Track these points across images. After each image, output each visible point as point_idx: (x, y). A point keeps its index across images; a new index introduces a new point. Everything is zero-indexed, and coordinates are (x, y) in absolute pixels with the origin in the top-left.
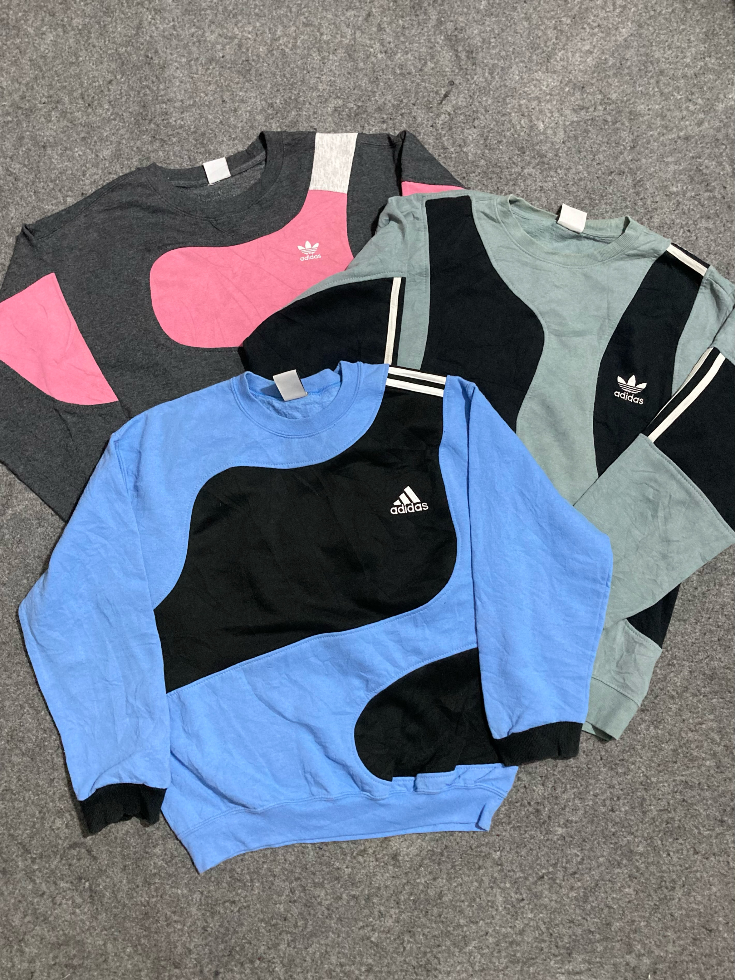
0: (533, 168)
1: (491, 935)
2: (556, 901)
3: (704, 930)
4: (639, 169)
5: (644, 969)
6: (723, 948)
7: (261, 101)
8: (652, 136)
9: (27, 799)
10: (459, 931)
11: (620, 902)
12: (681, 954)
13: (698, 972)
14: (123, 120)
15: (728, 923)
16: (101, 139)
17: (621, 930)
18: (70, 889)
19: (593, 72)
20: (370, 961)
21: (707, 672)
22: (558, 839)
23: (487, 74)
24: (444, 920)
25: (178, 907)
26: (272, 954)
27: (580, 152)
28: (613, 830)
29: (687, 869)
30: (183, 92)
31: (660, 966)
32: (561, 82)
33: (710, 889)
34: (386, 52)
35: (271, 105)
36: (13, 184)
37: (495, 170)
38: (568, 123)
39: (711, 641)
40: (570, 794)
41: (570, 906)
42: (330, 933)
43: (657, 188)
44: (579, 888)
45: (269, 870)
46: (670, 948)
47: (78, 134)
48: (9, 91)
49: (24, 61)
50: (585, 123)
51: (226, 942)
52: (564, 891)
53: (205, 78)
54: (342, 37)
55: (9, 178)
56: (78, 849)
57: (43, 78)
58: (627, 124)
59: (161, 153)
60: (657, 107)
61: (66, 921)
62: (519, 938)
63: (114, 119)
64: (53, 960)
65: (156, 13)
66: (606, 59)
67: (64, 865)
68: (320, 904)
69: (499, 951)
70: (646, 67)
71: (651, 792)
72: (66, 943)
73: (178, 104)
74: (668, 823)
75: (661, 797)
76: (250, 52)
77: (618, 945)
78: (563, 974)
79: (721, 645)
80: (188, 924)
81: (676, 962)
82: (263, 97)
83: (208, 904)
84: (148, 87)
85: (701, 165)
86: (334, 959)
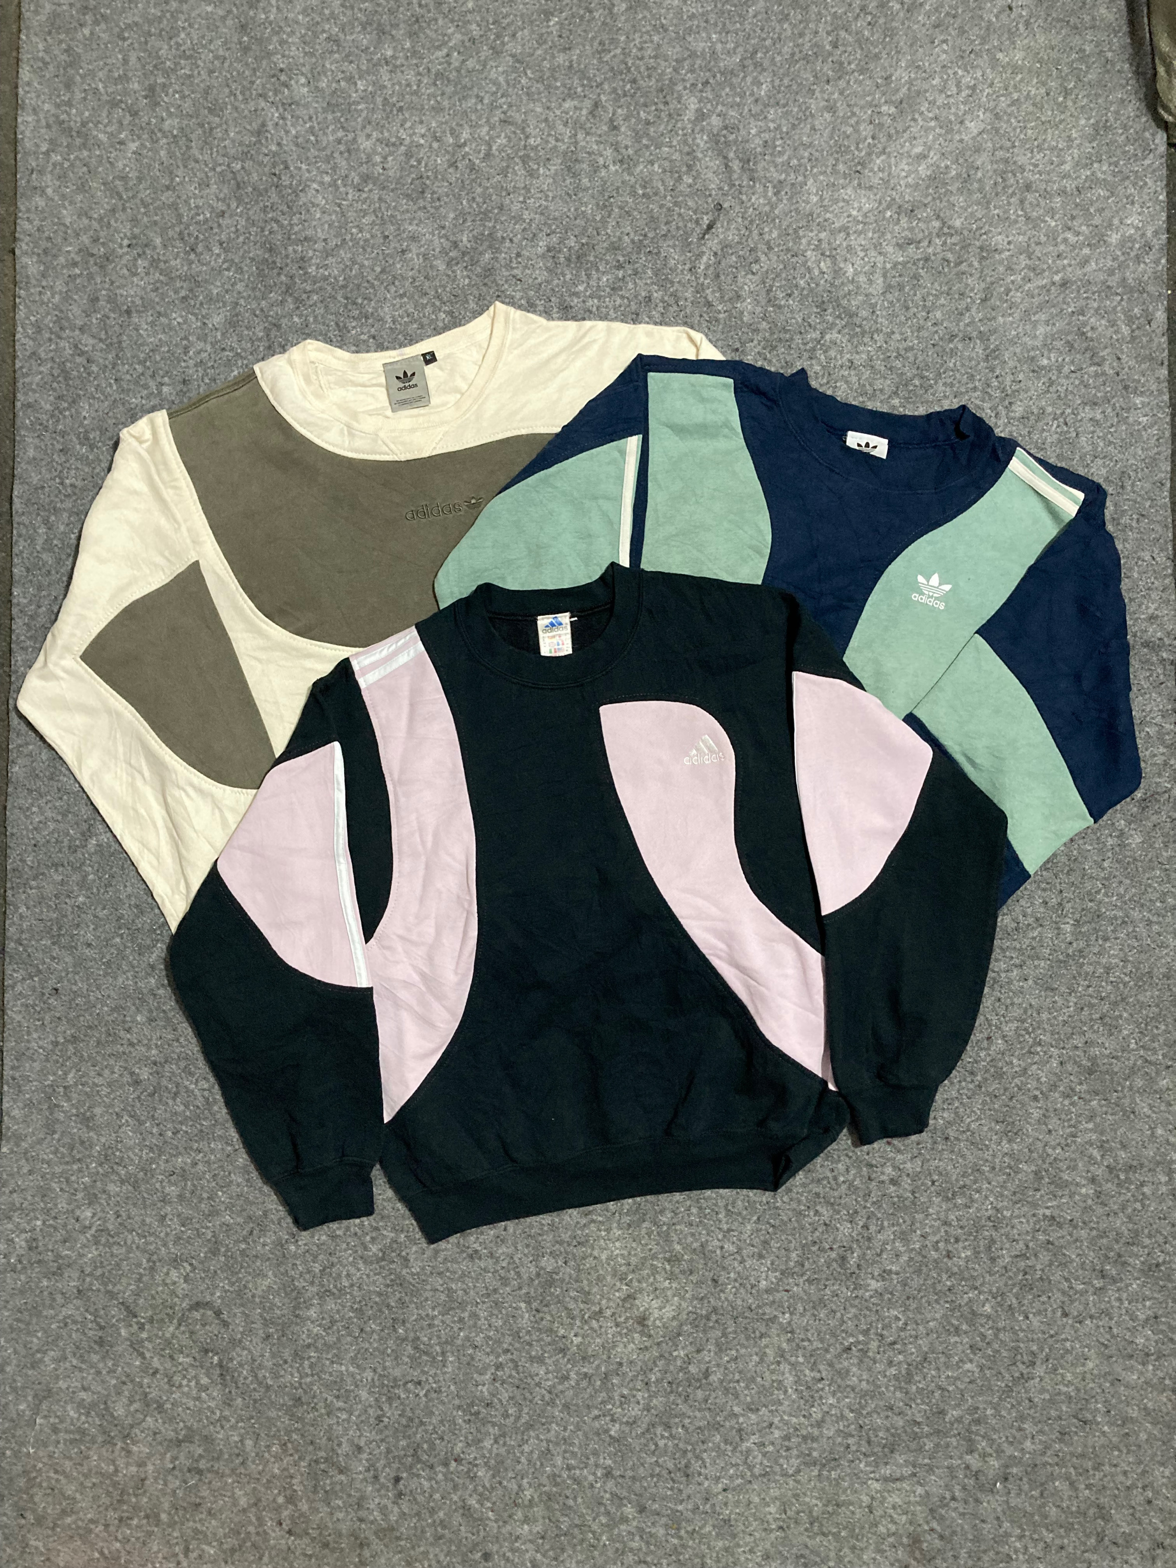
0: (839, 332)
1: (777, 1428)
2: (868, 1382)
3: (1075, 1421)
4: (994, 331)
5: (991, 1474)
6: (1103, 1446)
7: (440, 238)
8: (1013, 282)
9: (129, 1242)
10: (733, 1422)
11: (958, 1383)
12: (1044, 1453)
13: (1067, 1479)
14: (240, 270)
15: (1109, 1412)
16: (210, 299)
17: (959, 1420)
18: (192, 1365)
19: (927, 188)
20: (609, 1462)
21: (1084, 1062)
22: (871, 1297)
23: (770, 194)
24: (712, 1407)
25: (342, 1391)
26: (472, 1454)
27: (907, 308)
28: (948, 1283)
29: (1052, 1336)
30: (326, 226)
31: (1014, 1470)
32: (880, 203)
33: (1084, 1365)
34: (621, 161)
35: (455, 244)
36: (85, 369)
37: (782, 336)
38: (888, 266)
39: (1091, 1020)
40: (888, 1234)
41: (887, 1388)
42: (554, 1425)
43: (1019, 361)
44: (900, 1363)
45: (467, 1338)
46: (1028, 1444)
47: (176, 292)
48: (75, 231)
49: (95, 185)
50: (914, 264)
51: (409, 1437)
52: (879, 1367)
53: (359, 206)
54: (557, 140)
55: (78, 360)
56: (202, 1311)
57: (124, 209)
58: (976, 264)
59: (296, 319)
60: (1021, 238)
61: (188, 1408)
62: (816, 1432)
63: (228, 269)
64: (172, 1462)
65: (285, 110)
66: (947, 167)
67: (184, 1332)
68: (538, 1385)
69: (788, 1449)
70: (1004, 180)
71: (1003, 1231)
72: (188, 1439)
73: (319, 246)
74: (1026, 1274)
75: (1016, 1237)
76: (423, 164)
77: (954, 1441)
78: (877, 1480)
79: (1104, 1025)
80: (357, 1413)
81: (1036, 1465)
82: (443, 232)
83: (383, 1386)
84: (277, 221)
85: (1085, 324)
86: (559, 1461)
